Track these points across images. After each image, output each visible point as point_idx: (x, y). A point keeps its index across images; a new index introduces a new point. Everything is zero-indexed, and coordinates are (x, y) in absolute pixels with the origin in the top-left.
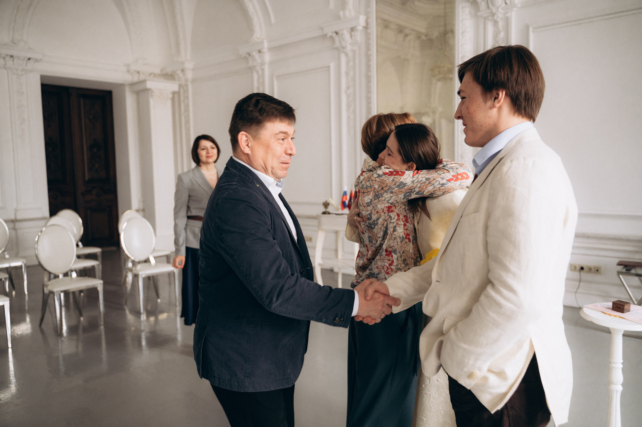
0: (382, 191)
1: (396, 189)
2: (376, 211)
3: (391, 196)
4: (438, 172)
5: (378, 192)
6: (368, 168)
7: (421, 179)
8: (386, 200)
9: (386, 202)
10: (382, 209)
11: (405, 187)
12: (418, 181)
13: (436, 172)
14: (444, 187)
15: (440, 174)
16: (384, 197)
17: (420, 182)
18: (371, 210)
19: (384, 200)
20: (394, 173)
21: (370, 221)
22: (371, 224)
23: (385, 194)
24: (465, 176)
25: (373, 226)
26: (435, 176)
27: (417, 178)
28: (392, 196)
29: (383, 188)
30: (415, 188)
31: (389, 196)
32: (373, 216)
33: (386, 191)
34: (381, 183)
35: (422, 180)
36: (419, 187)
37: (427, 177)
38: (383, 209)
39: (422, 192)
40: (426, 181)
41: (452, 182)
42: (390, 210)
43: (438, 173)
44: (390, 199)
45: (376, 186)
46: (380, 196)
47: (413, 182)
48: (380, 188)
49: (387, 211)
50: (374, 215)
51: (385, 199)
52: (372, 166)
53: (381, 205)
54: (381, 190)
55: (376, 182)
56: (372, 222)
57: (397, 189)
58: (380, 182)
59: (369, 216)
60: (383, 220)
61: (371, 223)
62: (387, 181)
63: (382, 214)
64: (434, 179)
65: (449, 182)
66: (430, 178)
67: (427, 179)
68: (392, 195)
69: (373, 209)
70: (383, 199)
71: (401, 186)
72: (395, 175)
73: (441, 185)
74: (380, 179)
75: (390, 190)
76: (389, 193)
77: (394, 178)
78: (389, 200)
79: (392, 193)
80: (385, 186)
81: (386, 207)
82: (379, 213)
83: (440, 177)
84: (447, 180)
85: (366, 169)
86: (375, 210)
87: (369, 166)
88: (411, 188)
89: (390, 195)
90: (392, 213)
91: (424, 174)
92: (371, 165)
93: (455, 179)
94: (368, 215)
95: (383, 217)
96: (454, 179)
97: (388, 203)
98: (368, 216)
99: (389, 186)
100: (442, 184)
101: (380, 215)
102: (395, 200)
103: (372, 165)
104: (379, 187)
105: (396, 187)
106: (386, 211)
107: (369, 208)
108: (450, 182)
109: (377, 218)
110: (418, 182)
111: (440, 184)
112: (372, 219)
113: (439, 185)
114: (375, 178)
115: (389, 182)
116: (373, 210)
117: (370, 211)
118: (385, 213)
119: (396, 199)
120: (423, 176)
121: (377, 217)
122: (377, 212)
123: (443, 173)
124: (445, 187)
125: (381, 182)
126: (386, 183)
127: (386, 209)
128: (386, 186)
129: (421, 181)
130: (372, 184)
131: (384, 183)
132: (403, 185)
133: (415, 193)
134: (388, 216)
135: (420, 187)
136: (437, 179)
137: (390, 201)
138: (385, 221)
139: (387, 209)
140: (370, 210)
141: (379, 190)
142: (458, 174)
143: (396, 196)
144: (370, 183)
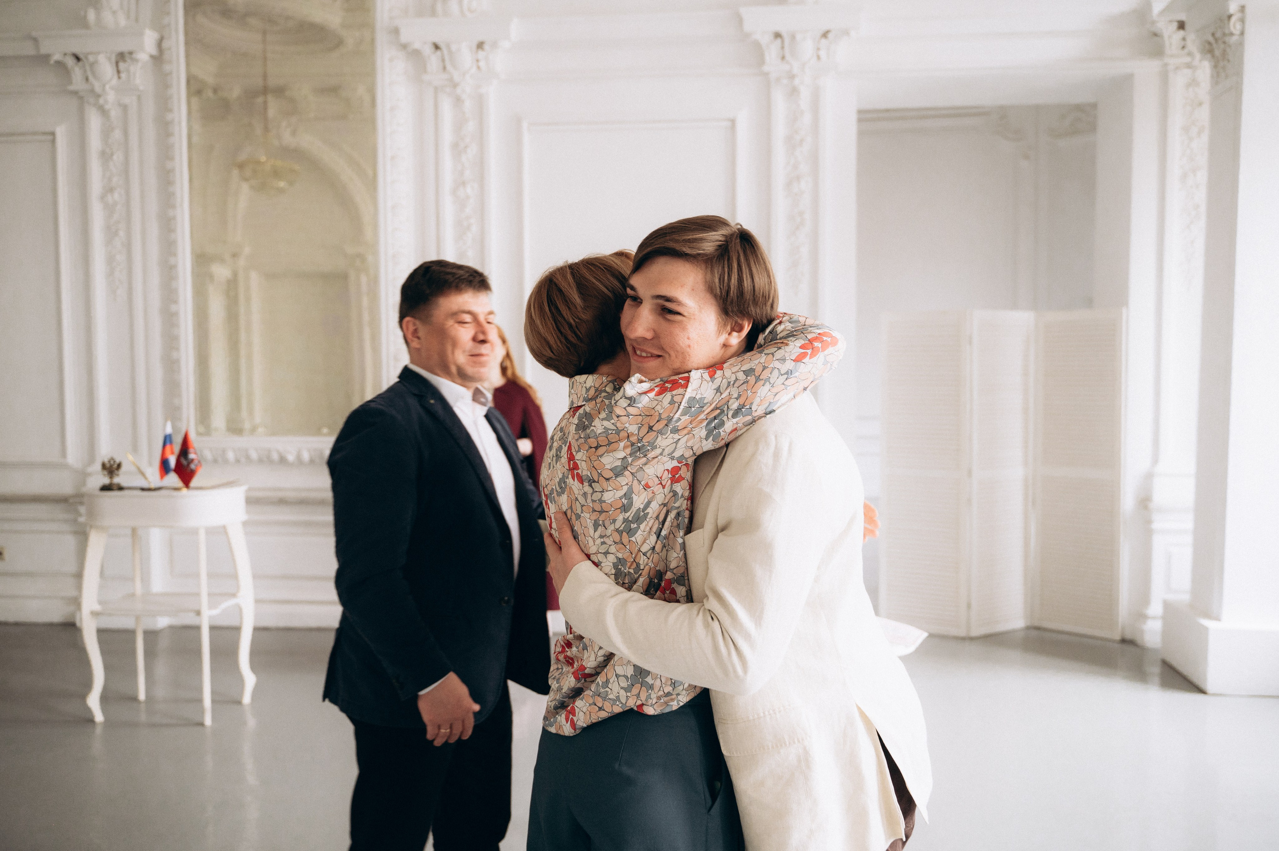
0: (652, 435)
1: (684, 418)
2: (642, 483)
3: (675, 440)
4: (766, 351)
5: (640, 440)
6: (586, 396)
7: (733, 378)
8: (666, 452)
9: (666, 459)
10: (658, 477)
11: (703, 407)
12: (729, 383)
13: (761, 352)
14: (794, 377)
15: (773, 354)
16: (658, 446)
17: (733, 384)
18: (630, 484)
19: (661, 454)
20: (669, 386)
21: (627, 514)
22: (631, 521)
23: (660, 438)
24: (829, 340)
25: (633, 526)
26: (762, 360)
27: (723, 377)
28: (679, 439)
29: (651, 428)
30: (728, 401)
31: (672, 441)
32: (635, 497)
33: (660, 432)
34: (644, 417)
35: (737, 379)
36: (736, 395)
37: (745, 368)
38: (661, 478)
39: (748, 407)
40: (749, 378)
41: (806, 360)
42: (677, 476)
43: (765, 354)
44: (676, 448)
45: (633, 429)
46: (649, 448)
47: (718, 390)
48: (645, 429)
49: (670, 481)
50: (639, 495)
51: (664, 450)
52: (595, 387)
53: (655, 467)
54: (648, 432)
55: (631, 417)
56: (632, 515)
57: (687, 417)
58: (640, 415)
59: (626, 501)
60: (660, 505)
61: (630, 519)
62: (658, 408)
63: (658, 489)
64: (765, 368)
65: (799, 363)
66: (754, 368)
67: (747, 373)
68: (677, 436)
69: (633, 480)
70: (658, 451)
71: (693, 409)
72: (671, 390)
73: (786, 376)
74: (639, 408)
75: (671, 427)
76: (669, 432)
77: (672, 397)
78: (673, 452)
79: (675, 431)
80: (656, 421)
81: (668, 470)
82: (652, 489)
83: (774, 359)
84: (794, 361)
85: (582, 399)
86: (640, 482)
87: (588, 390)
88: (718, 406)
89: (673, 438)
90: (679, 484)
91: (735, 365)
92: (590, 387)
93: (809, 351)
94: (621, 498)
95: (660, 499)
96: (809, 353)
97: (672, 458)
98: (623, 500)
99: (667, 419)
100: (787, 373)
101: (653, 493)
102: (687, 447)
103: (593, 385)
104: (639, 428)
105: (684, 414)
106: (666, 480)
107: (622, 480)
108: (803, 361)
109: (645, 502)
110: (728, 385)
111: (782, 375)
112: (633, 507)
113: (781, 377)
114: (625, 408)
115: (662, 410)
116: (636, 482)
117: (625, 488)
118: (664, 487)
119: (689, 444)
120: (735, 369)
121: (646, 500)
122: (647, 487)
123: (777, 349)
124: (796, 377)
125: (643, 414)
126: (657, 414)
127: (667, 476)
128: (658, 421)
129: (735, 382)
130: (618, 425)
131: (651, 415)
132: (697, 406)
133: (730, 414)
134: (670, 492)
135: (739, 396)
136: (772, 366)
137: (677, 454)
138: (663, 506)
139: (670, 476)
140: (627, 484)
141: (641, 435)
142: (809, 340)
143: (687, 436)
144: (613, 424)
